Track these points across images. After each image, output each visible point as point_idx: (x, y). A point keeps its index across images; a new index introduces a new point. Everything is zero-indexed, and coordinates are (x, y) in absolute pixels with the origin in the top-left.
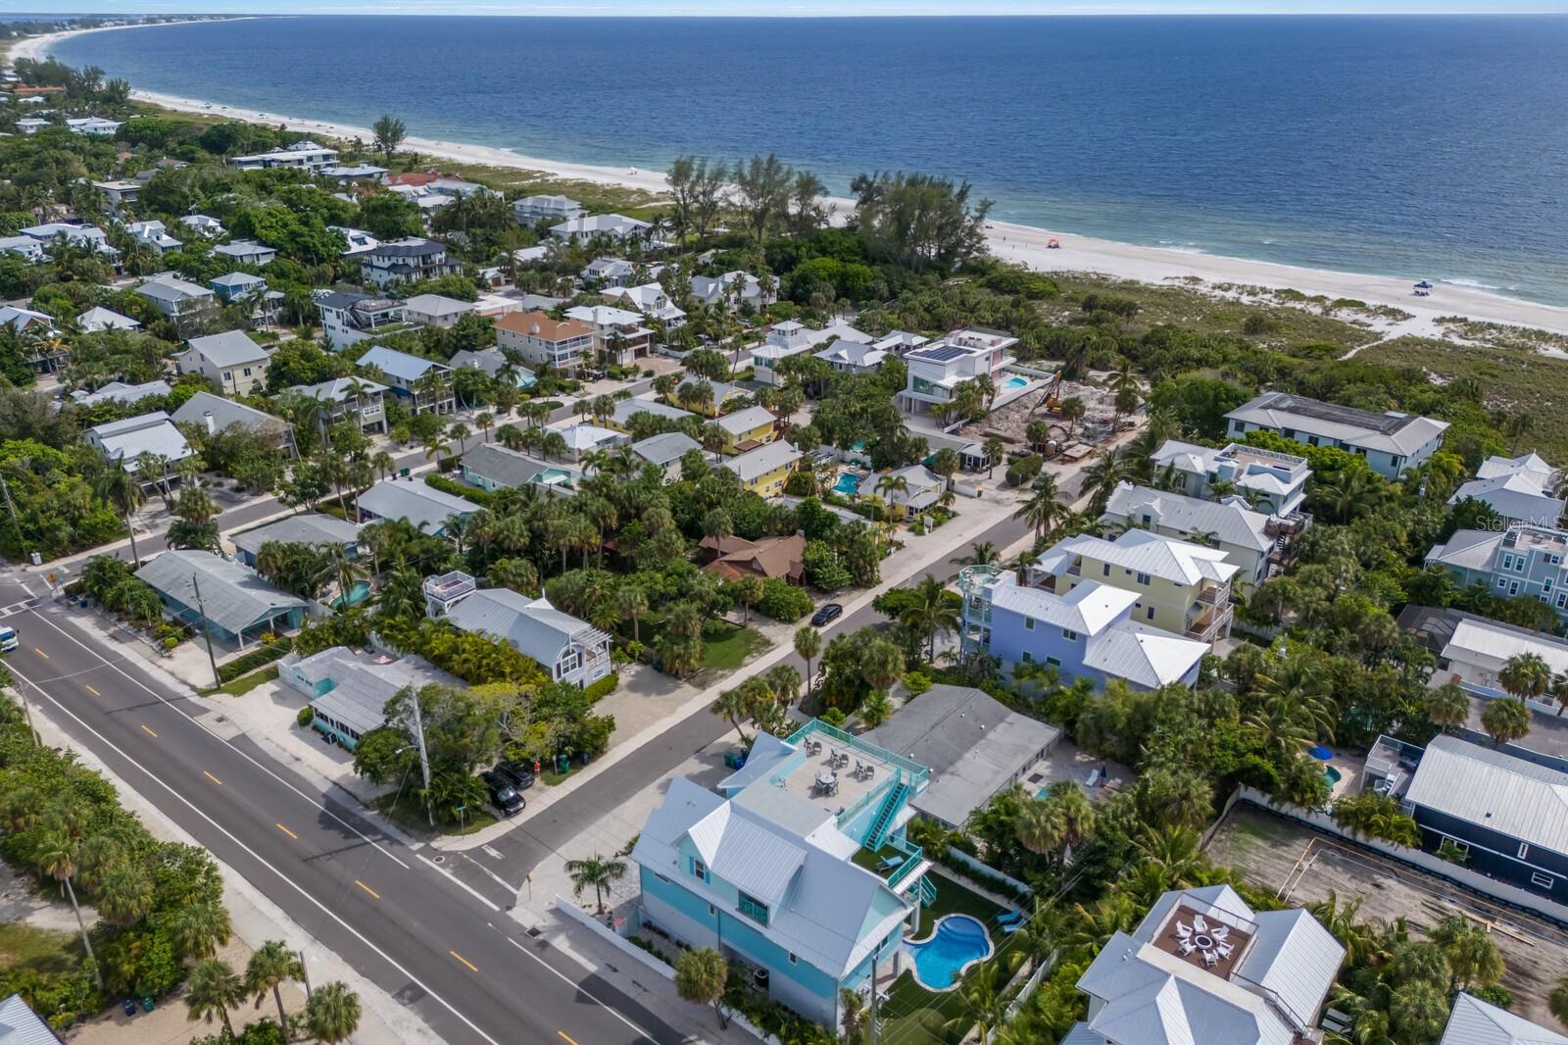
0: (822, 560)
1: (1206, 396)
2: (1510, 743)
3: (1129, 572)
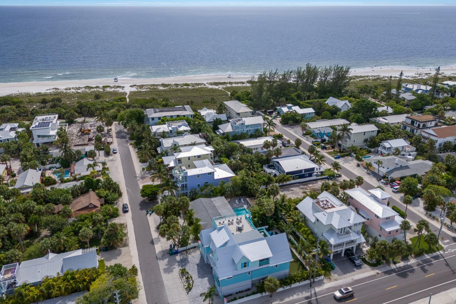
3: (195, 156)
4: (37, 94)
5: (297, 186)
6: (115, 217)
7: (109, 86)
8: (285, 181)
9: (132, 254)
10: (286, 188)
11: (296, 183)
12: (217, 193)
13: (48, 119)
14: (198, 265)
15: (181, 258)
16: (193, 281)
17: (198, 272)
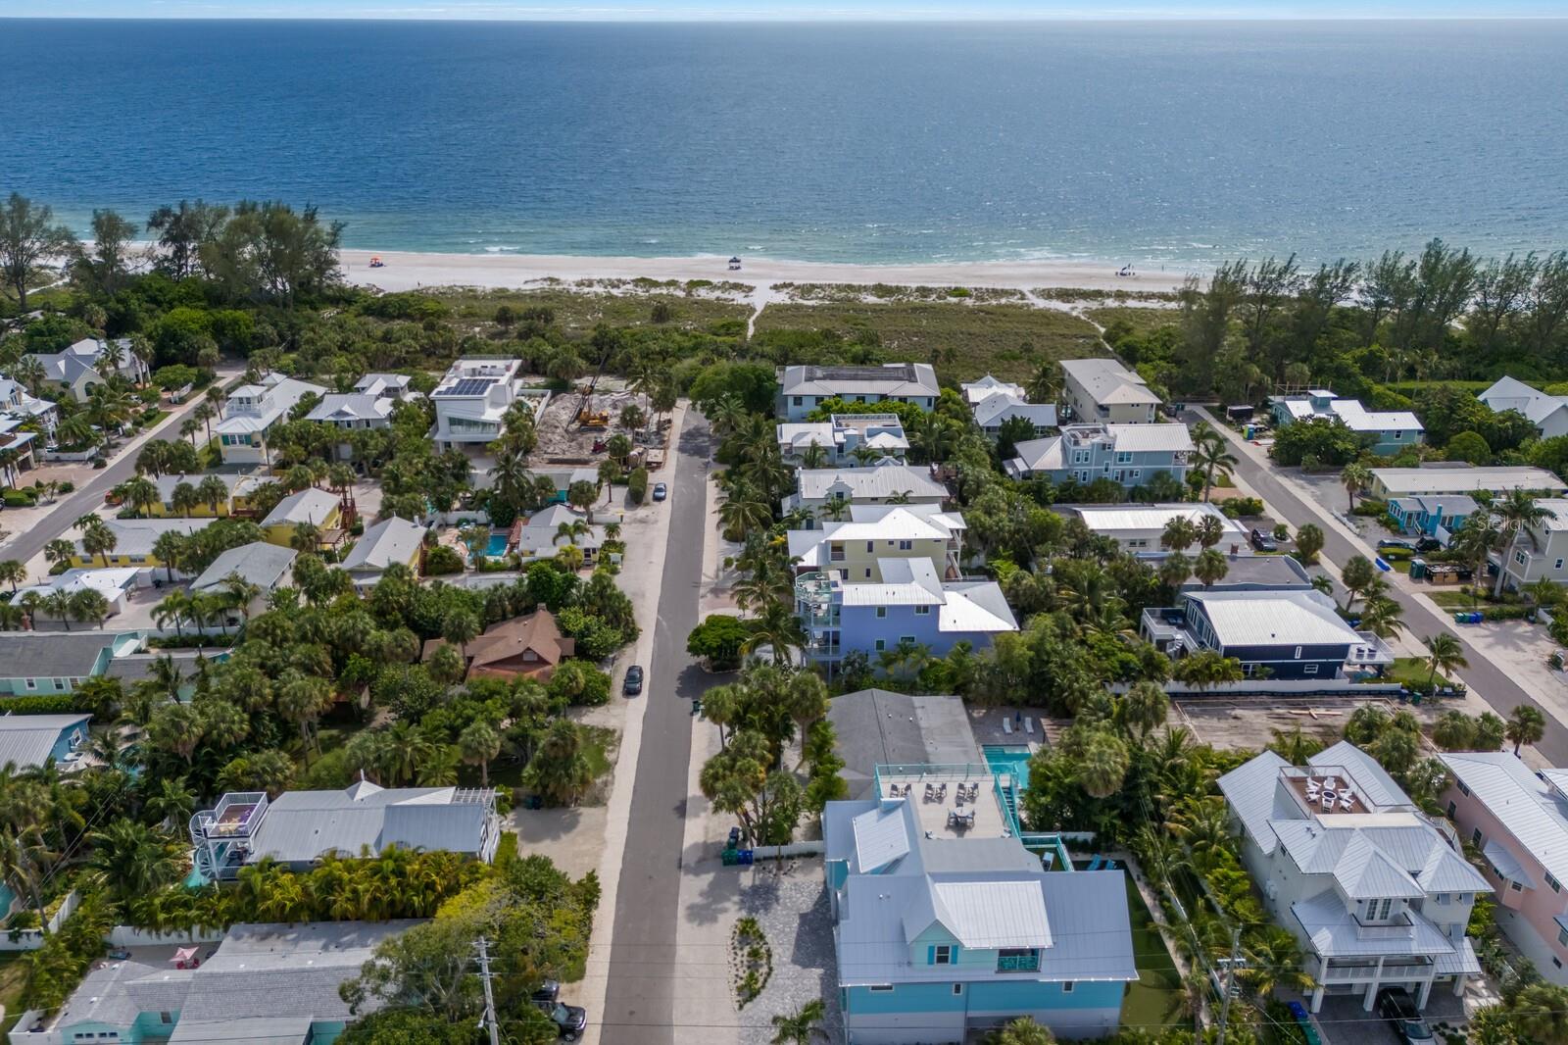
0: (587, 628)
1: (747, 379)
2: (1216, 583)
3: (891, 542)
4: (494, 291)
5: (1261, 703)
6: (594, 705)
7: (708, 283)
8: (1211, 677)
9: (607, 834)
10: (1213, 705)
11: (1262, 693)
12: (938, 681)
13: (487, 371)
14: (803, 917)
15: (757, 882)
16: (771, 969)
17: (797, 940)
